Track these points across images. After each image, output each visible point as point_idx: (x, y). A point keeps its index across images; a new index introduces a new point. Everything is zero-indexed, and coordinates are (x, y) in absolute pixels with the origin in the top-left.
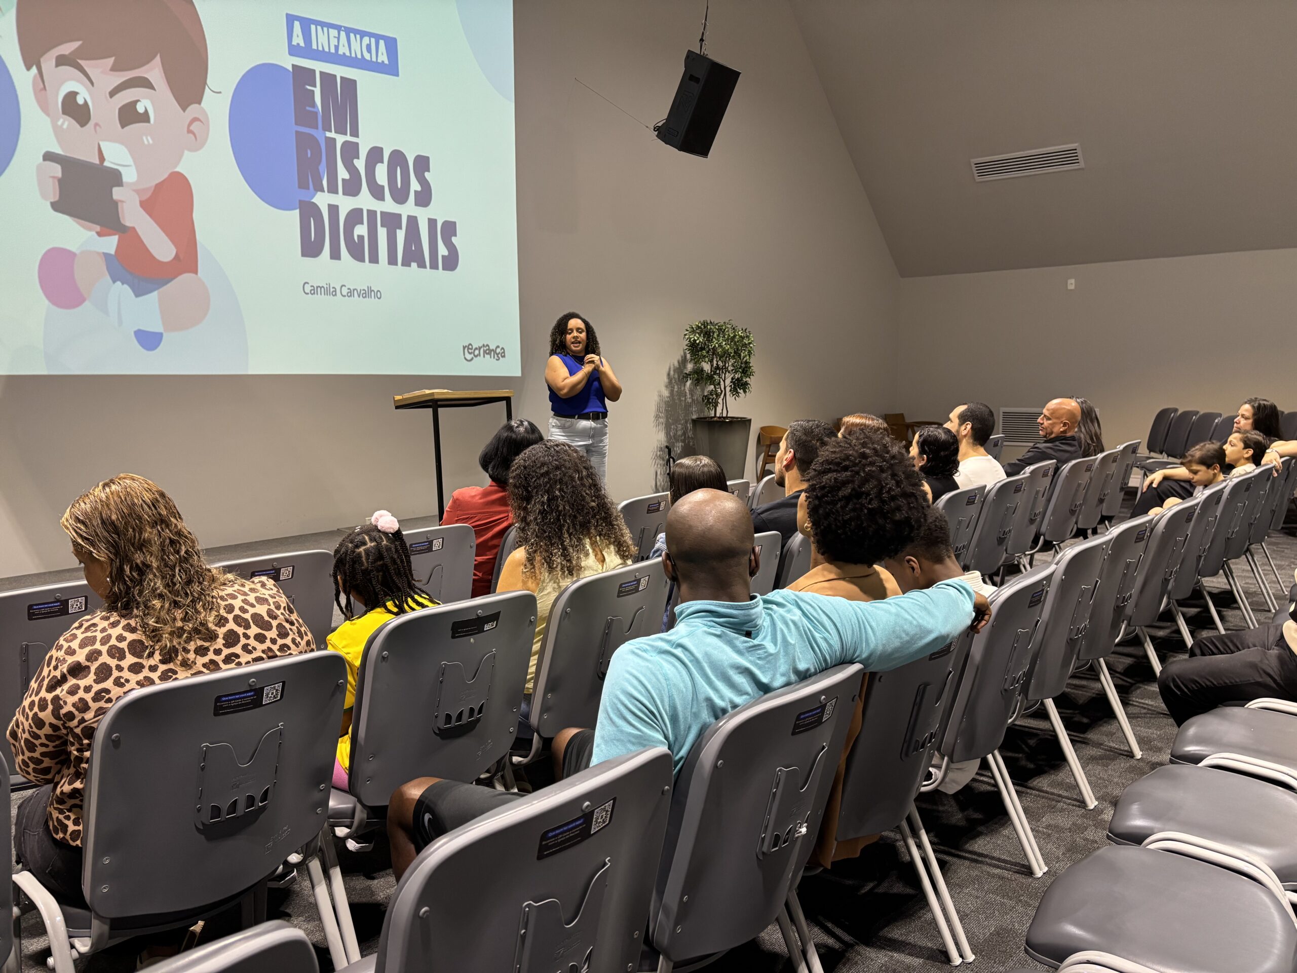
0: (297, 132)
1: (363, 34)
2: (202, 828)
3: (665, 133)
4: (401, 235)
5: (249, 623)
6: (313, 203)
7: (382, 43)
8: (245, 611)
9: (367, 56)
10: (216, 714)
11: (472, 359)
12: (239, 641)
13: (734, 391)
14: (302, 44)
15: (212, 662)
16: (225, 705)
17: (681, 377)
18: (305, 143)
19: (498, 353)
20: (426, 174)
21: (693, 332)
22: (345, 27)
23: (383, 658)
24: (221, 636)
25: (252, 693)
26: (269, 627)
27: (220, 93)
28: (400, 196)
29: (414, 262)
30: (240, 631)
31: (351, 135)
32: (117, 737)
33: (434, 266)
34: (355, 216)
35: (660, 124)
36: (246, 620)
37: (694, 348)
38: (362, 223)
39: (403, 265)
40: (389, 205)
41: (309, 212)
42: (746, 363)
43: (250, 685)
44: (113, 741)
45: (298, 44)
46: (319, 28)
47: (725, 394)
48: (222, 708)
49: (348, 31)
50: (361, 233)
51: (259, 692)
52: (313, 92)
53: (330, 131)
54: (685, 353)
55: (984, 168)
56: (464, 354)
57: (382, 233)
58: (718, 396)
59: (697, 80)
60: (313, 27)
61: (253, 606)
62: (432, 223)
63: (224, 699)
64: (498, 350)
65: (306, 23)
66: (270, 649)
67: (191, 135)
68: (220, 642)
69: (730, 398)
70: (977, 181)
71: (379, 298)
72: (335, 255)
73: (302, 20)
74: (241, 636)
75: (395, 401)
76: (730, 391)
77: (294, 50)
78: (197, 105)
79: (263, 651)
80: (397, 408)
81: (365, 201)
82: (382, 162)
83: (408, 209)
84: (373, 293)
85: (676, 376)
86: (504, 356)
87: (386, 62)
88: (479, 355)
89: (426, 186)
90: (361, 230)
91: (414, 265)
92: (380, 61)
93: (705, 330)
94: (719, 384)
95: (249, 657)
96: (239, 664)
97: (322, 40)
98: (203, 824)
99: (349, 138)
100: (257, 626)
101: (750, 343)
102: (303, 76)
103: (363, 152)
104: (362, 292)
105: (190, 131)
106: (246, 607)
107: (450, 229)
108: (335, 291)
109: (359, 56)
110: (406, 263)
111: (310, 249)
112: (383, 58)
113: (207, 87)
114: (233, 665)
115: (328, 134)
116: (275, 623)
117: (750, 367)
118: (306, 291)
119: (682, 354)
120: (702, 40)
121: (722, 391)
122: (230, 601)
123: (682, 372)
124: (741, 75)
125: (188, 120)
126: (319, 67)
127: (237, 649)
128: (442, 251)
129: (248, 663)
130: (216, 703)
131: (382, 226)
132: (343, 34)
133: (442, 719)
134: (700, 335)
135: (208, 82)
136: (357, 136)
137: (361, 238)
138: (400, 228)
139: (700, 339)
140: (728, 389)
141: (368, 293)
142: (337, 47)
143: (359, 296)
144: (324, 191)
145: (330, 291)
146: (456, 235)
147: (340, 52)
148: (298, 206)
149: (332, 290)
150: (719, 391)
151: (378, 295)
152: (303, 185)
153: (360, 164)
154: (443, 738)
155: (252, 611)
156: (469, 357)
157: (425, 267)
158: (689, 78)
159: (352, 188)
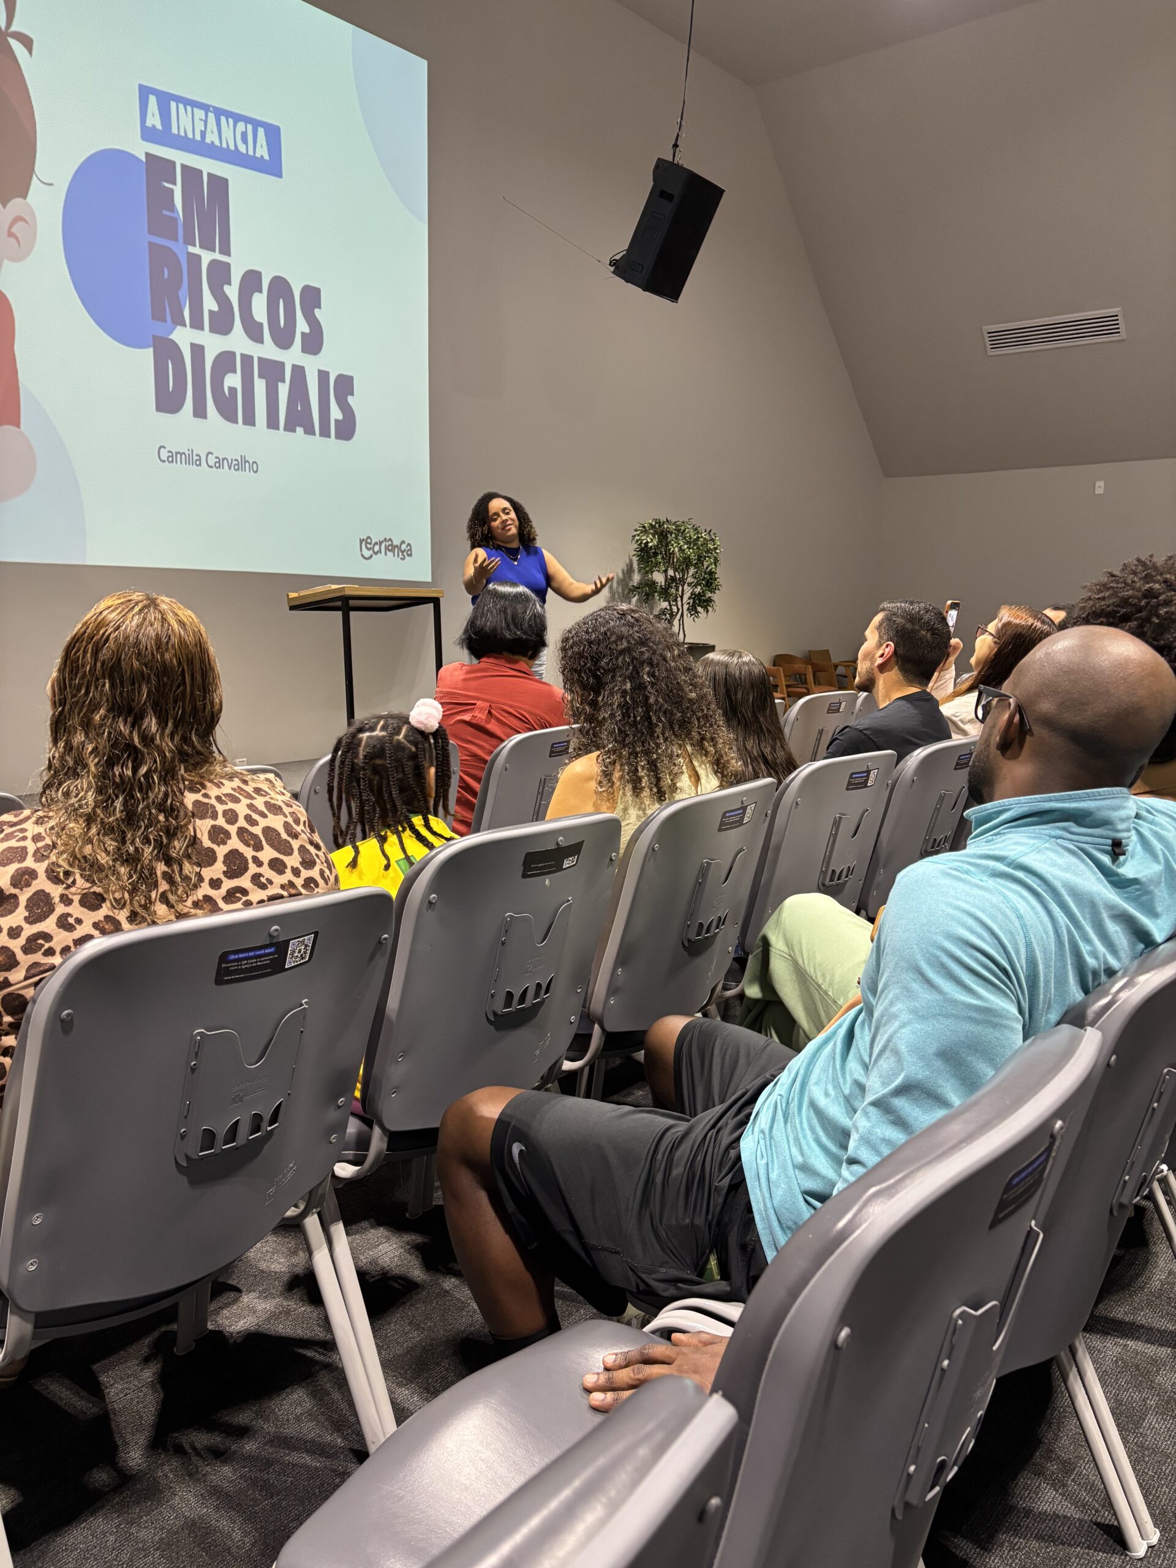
0: (151, 244)
1: (237, 118)
2: (185, 1165)
3: (624, 268)
4: (283, 390)
5: (261, 841)
6: (171, 340)
7: (261, 130)
8: (254, 823)
9: (242, 148)
10: (219, 981)
11: (371, 556)
12: (246, 869)
13: (693, 609)
14: (159, 127)
15: (208, 899)
16: (233, 966)
17: (626, 591)
18: (160, 258)
19: (403, 551)
20: (317, 311)
21: (645, 531)
22: (214, 108)
23: (430, 903)
24: (220, 858)
25: (272, 950)
26: (289, 851)
27: (52, 185)
28: (283, 340)
29: (300, 426)
30: (248, 852)
31: (221, 252)
32: (68, 1015)
33: (325, 433)
34: (225, 362)
35: (618, 257)
36: (256, 836)
37: (646, 555)
38: (235, 372)
39: (286, 429)
40: (268, 350)
41: (166, 352)
42: (711, 573)
43: (271, 936)
44: (62, 1021)
45: (154, 126)
46: (181, 106)
47: (682, 615)
48: (228, 972)
49: (219, 113)
50: (233, 385)
51: (282, 948)
52: (172, 191)
53: (194, 245)
54: (631, 561)
55: (999, 339)
56: (361, 550)
57: (260, 386)
58: (672, 616)
59: (669, 197)
60: (173, 104)
61: (264, 816)
62: (323, 376)
63: (232, 957)
64: (404, 547)
65: (165, 99)
66: (291, 884)
67: (12, 240)
68: (217, 870)
69: (688, 619)
70: (989, 354)
71: (256, 472)
72: (200, 412)
73: (158, 94)
74: (250, 861)
75: (289, 599)
76: (688, 609)
77: (148, 134)
78: (19, 200)
79: (283, 887)
80: (292, 608)
81: (238, 341)
82: (261, 291)
83: (293, 356)
84: (247, 464)
85: (620, 590)
86: (410, 555)
87: (267, 157)
88: (379, 551)
89: (316, 327)
90: (233, 380)
91: (300, 430)
92: (258, 155)
93: (661, 531)
94: (676, 600)
95: (263, 895)
96: (248, 904)
97: (184, 122)
98: (187, 1157)
99: (217, 256)
100: (272, 846)
101: (716, 549)
102: (159, 168)
103: (236, 277)
104: (234, 463)
105: (11, 234)
106: (255, 816)
107: (345, 385)
108: (200, 460)
109: (232, 147)
110: (290, 427)
111: (168, 402)
112: (262, 152)
113: (34, 176)
114: (239, 905)
115: (191, 249)
116: (295, 844)
117: (716, 579)
118: (162, 458)
119: (628, 561)
120: (676, 146)
121: (678, 609)
122: (231, 805)
123: (627, 585)
124: (725, 193)
125: (10, 220)
126: (180, 158)
127: (245, 882)
128: (336, 413)
129: (262, 901)
130: (220, 964)
131: (260, 376)
132: (211, 116)
133: (501, 999)
134: (654, 537)
135: (37, 169)
136: (228, 254)
137: (233, 390)
138: (283, 381)
139: (652, 541)
140: (686, 607)
141: (241, 464)
142: (203, 134)
143: (230, 468)
144: (185, 326)
145: (192, 459)
146: (352, 394)
147: (208, 140)
148: (151, 343)
149: (195, 458)
150: (675, 609)
151: (254, 468)
152: (158, 315)
153: (232, 292)
154: (497, 1029)
155: (263, 823)
156: (367, 553)
157: (314, 434)
158: (659, 195)
159: (221, 324)
